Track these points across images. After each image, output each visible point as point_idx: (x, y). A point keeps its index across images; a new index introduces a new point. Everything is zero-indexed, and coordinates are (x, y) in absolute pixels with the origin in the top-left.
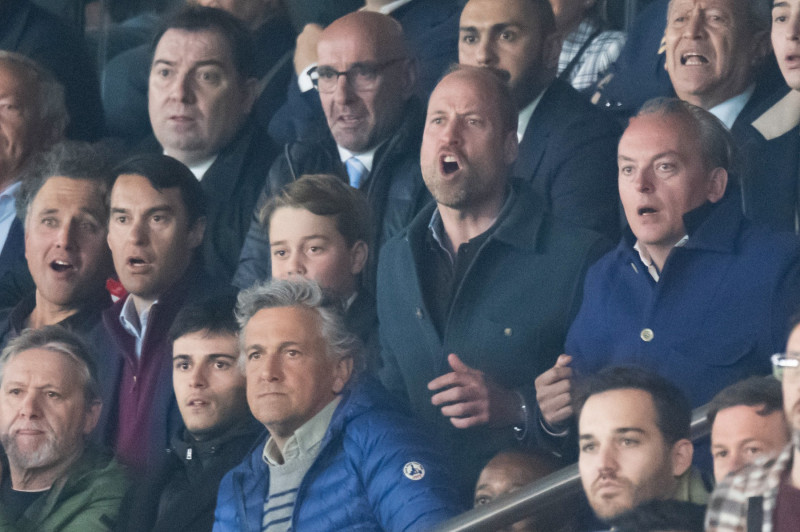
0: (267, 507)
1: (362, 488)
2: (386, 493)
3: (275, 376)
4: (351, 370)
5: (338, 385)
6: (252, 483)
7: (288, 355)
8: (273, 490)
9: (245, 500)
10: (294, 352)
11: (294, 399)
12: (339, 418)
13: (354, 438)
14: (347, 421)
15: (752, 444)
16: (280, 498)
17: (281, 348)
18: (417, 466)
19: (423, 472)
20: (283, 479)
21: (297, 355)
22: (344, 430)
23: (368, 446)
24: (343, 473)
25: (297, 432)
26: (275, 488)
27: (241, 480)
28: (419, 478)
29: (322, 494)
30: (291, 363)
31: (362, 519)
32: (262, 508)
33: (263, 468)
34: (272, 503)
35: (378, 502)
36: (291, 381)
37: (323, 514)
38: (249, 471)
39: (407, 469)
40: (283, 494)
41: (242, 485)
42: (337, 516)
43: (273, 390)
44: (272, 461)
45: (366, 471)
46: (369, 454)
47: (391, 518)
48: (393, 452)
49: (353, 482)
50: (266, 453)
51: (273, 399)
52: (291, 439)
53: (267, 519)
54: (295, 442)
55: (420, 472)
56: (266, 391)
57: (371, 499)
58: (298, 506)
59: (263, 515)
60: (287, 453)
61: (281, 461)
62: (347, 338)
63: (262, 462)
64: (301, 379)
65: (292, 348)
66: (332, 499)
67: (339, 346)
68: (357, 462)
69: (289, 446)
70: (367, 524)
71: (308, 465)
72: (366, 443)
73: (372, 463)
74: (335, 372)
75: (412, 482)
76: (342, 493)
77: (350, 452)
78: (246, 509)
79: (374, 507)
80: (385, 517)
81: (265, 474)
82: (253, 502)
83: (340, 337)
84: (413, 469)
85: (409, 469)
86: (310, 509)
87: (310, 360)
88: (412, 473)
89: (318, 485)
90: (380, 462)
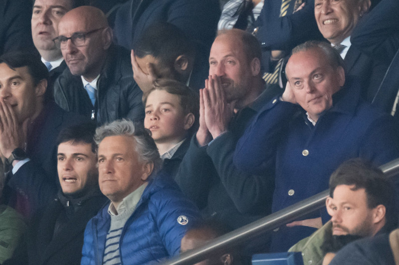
0: (108, 236)
1: (156, 228)
2: (168, 232)
3: (110, 171)
4: (153, 168)
5: (145, 176)
6: (102, 224)
7: (118, 160)
8: (112, 228)
9: (97, 232)
10: (120, 159)
11: (120, 183)
12: (147, 192)
13: (154, 203)
14: (151, 194)
15: (347, 205)
16: (115, 232)
17: (114, 157)
18: (184, 218)
19: (187, 221)
20: (117, 223)
21: (122, 160)
22: (149, 198)
23: (160, 207)
24: (147, 220)
25: (124, 199)
26: (113, 227)
27: (96, 222)
28: (185, 224)
29: (136, 230)
30: (119, 164)
31: (155, 244)
32: (106, 237)
33: (108, 217)
34: (111, 235)
35: (164, 235)
36: (118, 174)
37: (135, 241)
38: (100, 218)
39: (179, 219)
40: (116, 230)
41: (96, 225)
42: (143, 242)
43: (109, 179)
44: (112, 214)
45: (159, 220)
46: (161, 211)
47: (170, 243)
48: (172, 211)
49: (151, 224)
50: (109, 209)
51: (109, 183)
52: (121, 203)
53: (108, 243)
54: (123, 204)
55: (186, 221)
56: (106, 179)
57: (161, 234)
58: (122, 236)
59: (106, 240)
60: (119, 210)
61: (116, 214)
62: (149, 152)
63: (108, 214)
64: (123, 173)
65: (119, 156)
66: (140, 234)
67: (145, 156)
68: (155, 215)
69: (120, 207)
70: (158, 247)
71: (130, 216)
72: (159, 205)
73: (162, 215)
74: (143, 169)
75: (182, 226)
76: (146, 230)
77: (151, 209)
78: (97, 237)
79: (162, 237)
80: (167, 244)
81: (109, 219)
82: (101, 234)
83: (146, 151)
84: (182, 219)
85: (181, 219)
86: (129, 238)
87: (129, 163)
88: (181, 222)
89: (133, 225)
90: (166, 215)
